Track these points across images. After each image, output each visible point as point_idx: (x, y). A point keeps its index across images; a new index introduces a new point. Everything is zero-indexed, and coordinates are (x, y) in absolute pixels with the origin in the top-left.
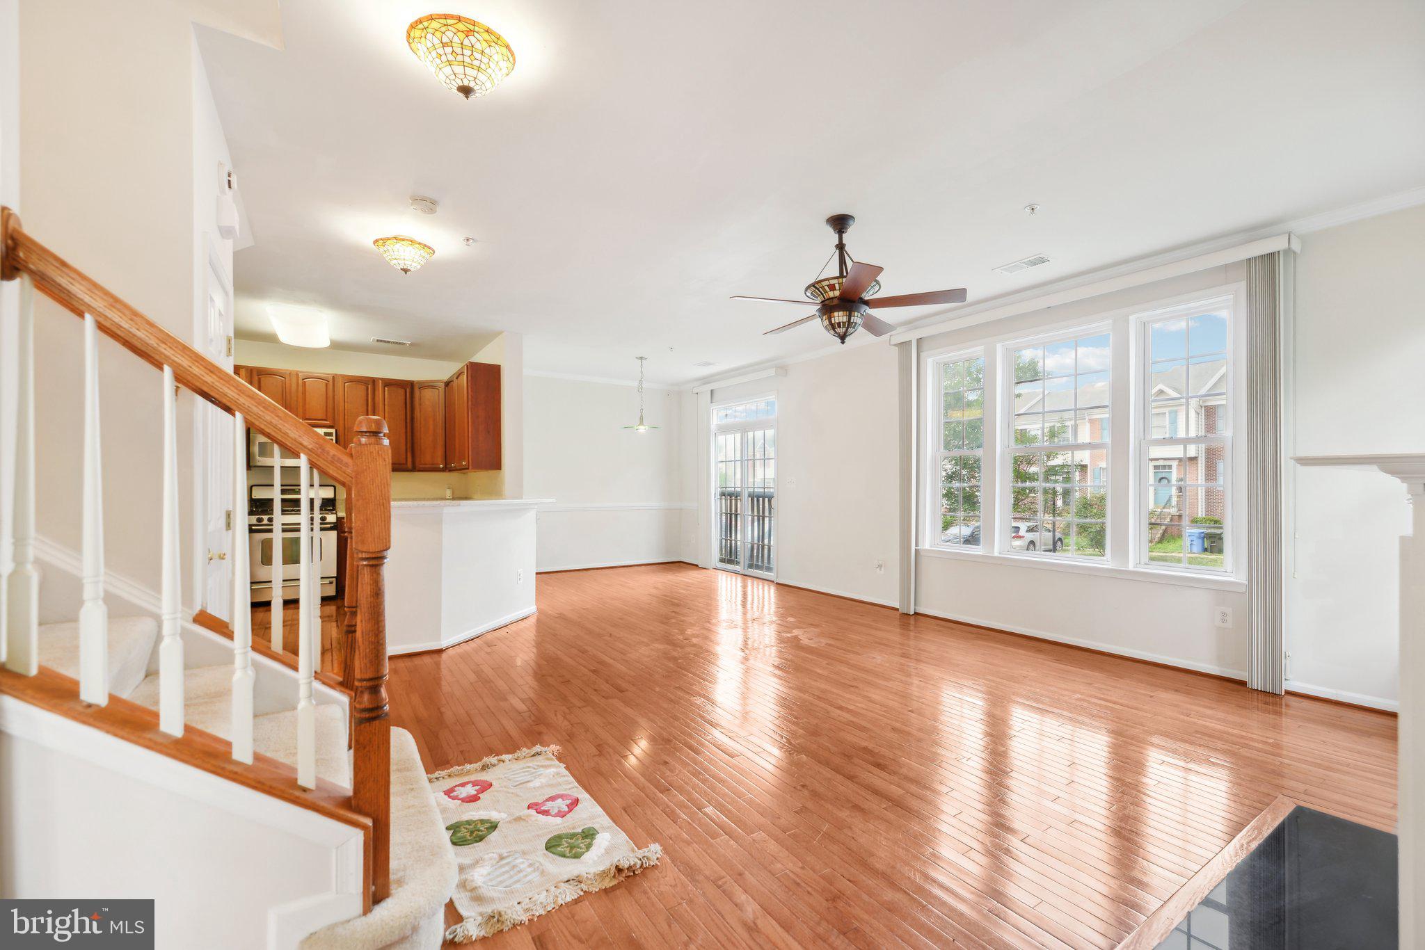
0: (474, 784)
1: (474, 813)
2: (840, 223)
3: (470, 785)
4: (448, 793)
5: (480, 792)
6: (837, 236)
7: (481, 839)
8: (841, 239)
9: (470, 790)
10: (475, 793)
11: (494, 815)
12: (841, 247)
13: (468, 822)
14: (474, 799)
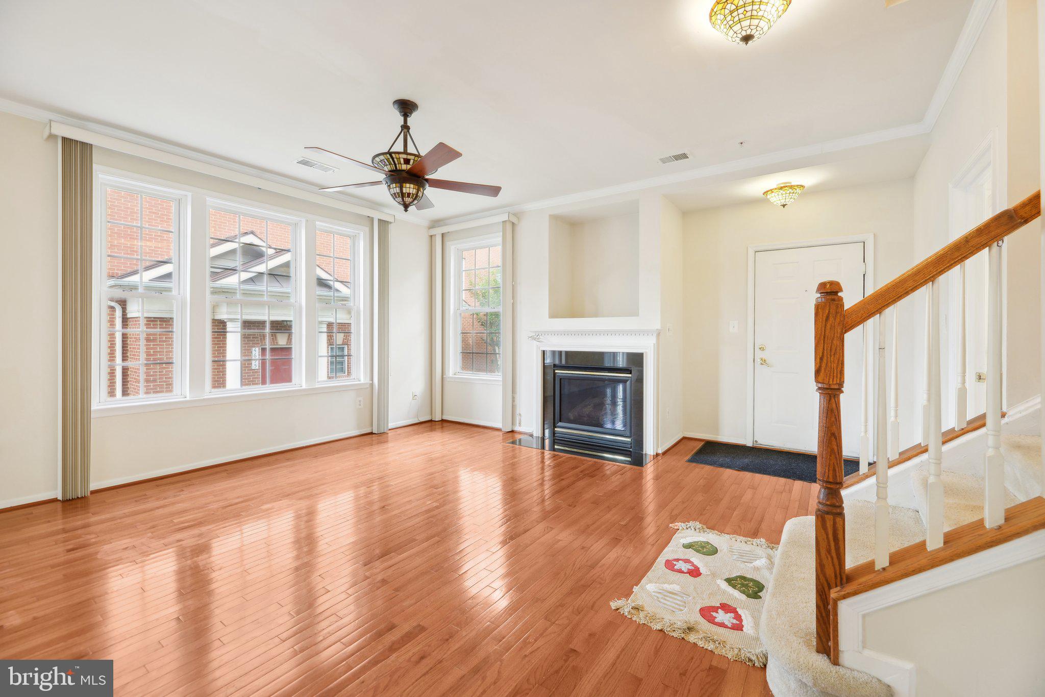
0: (712, 620)
1: (736, 596)
2: (406, 107)
3: (716, 620)
4: (739, 627)
5: (715, 609)
6: (402, 118)
7: (743, 578)
8: (405, 121)
9: (721, 616)
10: (720, 610)
11: (724, 586)
12: (405, 128)
13: (743, 592)
14: (726, 608)
